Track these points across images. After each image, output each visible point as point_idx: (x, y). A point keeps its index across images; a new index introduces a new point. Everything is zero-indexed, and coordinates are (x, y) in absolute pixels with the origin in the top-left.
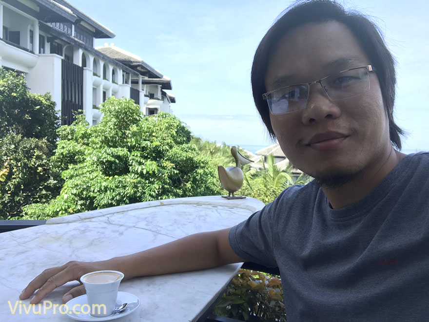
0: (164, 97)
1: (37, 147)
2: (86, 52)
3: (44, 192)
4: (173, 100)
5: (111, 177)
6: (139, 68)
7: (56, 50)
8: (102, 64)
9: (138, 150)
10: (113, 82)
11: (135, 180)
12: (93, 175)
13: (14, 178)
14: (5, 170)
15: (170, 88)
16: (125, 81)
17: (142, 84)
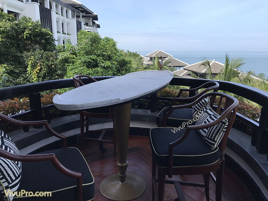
0: (94, 25)
1: (51, 56)
2: (51, 0)
3: (57, 77)
4: (98, 26)
5: (91, 69)
6: (80, 9)
8: (60, 6)
9: (101, 56)
10: (67, 17)
11: (102, 70)
12: (82, 68)
13: (43, 71)
14: (39, 67)
15: (97, 20)
16: (73, 17)
17: (82, 17)
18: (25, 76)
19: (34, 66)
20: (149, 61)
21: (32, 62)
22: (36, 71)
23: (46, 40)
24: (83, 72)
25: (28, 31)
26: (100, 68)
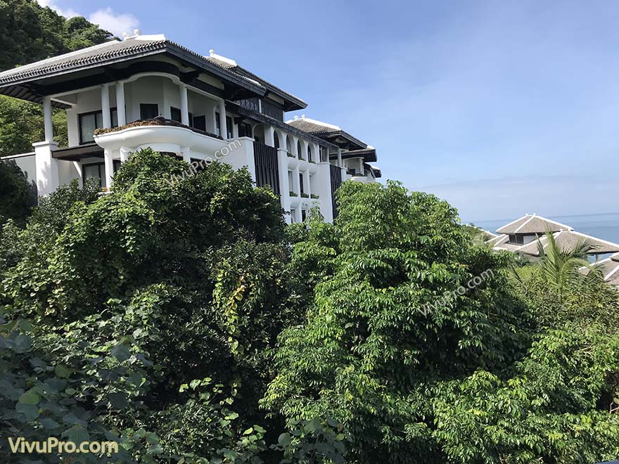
0: (368, 171)
1: (273, 253)
2: (278, 129)
3: (287, 311)
5: (384, 290)
6: (337, 140)
7: (244, 132)
8: (296, 140)
9: (412, 249)
10: (310, 161)
11: (420, 292)
12: (358, 287)
13: (252, 296)
14: (243, 286)
15: (374, 160)
16: (323, 159)
17: (343, 158)
18: (207, 312)
19: (229, 286)
20: (507, 243)
21: (224, 274)
22: (234, 298)
23: (264, 213)
24: (362, 301)
25: (220, 195)
26: (412, 285)
